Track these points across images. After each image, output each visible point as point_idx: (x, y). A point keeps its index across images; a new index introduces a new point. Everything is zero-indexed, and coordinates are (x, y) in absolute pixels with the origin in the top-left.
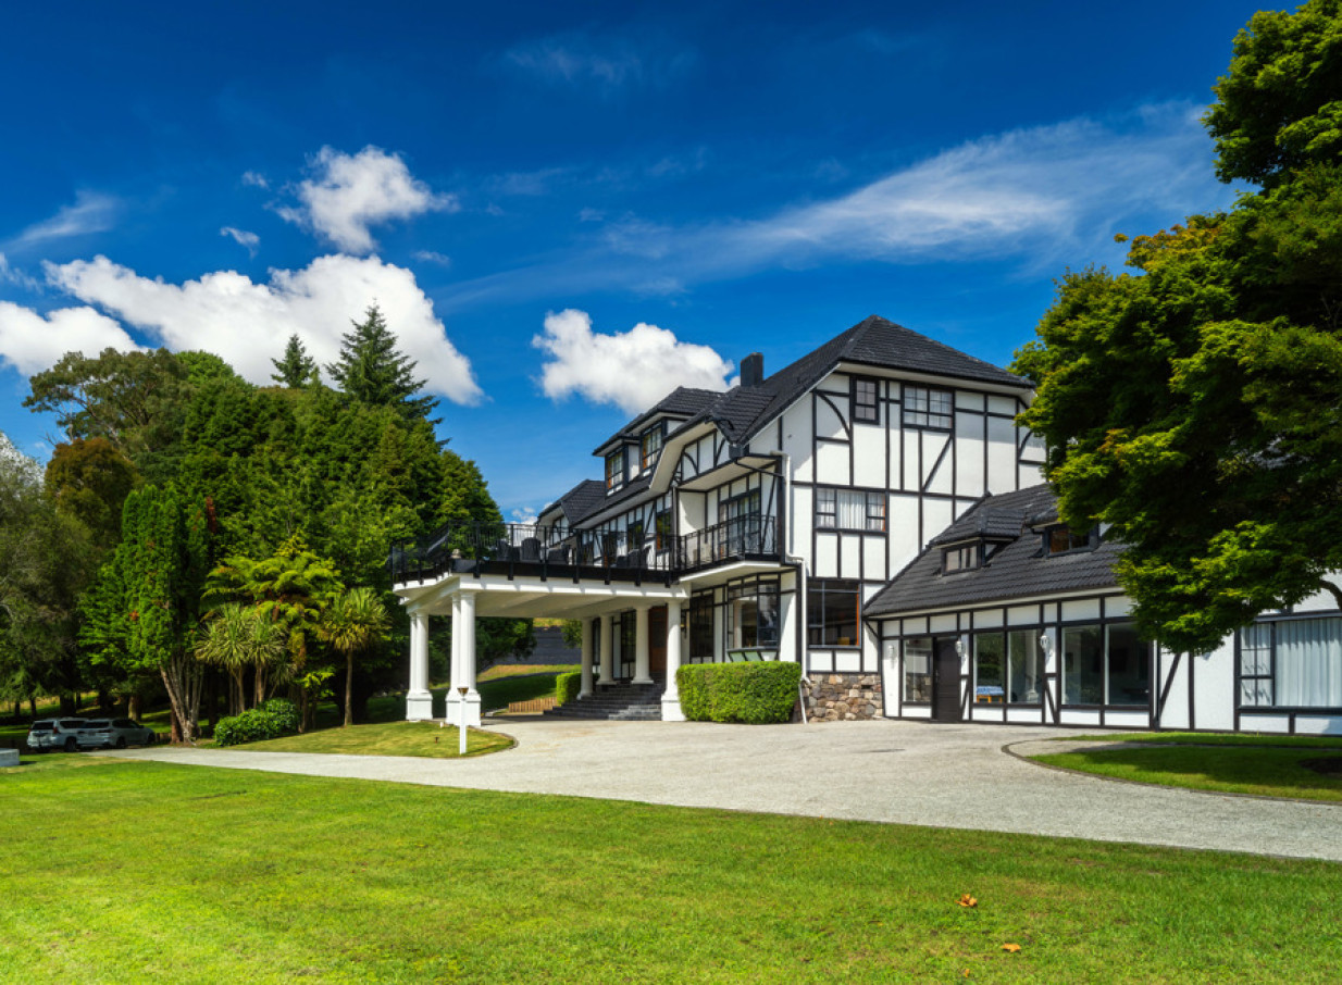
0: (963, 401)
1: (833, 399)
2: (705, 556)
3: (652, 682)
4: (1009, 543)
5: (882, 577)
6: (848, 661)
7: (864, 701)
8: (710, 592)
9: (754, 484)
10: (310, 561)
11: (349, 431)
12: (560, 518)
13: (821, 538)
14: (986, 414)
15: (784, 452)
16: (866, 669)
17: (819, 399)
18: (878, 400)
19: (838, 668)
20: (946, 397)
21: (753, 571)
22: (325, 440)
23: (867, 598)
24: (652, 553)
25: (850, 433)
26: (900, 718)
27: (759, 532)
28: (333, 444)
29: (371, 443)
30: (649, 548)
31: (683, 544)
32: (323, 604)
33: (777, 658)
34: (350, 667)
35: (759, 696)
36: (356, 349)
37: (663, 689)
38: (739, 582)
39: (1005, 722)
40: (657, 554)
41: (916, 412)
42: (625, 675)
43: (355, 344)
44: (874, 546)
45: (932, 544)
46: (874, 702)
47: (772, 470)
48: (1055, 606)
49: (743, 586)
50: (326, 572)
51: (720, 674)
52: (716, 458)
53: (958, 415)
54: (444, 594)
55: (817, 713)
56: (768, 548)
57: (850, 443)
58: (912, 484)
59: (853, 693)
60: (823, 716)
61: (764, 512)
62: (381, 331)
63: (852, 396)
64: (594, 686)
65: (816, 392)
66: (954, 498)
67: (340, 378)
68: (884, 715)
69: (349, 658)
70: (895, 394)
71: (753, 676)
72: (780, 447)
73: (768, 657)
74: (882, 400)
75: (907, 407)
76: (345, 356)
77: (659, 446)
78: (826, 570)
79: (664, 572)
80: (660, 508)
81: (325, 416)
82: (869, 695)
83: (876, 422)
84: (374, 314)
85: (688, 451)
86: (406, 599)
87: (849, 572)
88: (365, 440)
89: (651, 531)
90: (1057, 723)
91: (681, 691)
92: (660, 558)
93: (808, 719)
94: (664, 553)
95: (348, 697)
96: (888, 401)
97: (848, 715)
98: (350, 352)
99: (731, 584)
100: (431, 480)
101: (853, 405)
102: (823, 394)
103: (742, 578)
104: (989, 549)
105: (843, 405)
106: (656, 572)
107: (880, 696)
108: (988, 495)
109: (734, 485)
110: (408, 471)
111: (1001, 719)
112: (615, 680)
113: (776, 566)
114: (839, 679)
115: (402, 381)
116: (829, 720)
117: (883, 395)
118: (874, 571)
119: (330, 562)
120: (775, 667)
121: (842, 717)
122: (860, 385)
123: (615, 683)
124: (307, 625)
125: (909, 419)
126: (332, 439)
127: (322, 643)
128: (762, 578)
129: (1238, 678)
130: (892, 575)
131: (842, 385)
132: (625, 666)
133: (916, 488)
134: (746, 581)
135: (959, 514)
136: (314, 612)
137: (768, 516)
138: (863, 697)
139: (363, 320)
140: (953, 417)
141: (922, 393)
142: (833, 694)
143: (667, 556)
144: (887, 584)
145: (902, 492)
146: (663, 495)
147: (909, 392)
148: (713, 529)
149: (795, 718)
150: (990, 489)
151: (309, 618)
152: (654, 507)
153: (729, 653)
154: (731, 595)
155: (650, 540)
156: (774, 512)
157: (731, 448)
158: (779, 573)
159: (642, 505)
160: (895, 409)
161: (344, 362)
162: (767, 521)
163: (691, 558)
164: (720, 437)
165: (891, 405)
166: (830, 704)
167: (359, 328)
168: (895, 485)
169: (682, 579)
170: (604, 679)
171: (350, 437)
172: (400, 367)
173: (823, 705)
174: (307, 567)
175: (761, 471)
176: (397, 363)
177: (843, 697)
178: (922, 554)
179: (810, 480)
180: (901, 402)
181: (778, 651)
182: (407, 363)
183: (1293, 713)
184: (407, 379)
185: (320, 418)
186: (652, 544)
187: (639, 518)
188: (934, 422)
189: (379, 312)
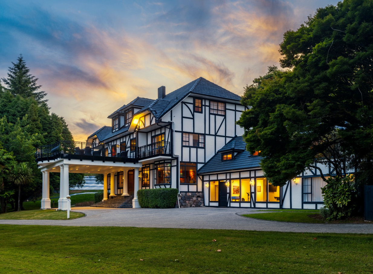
0: (228, 106)
1: (188, 105)
2: (147, 154)
3: (129, 195)
4: (241, 152)
5: (203, 162)
6: (193, 188)
7: (198, 201)
8: (149, 165)
9: (163, 131)
10: (5, 152)
11: (16, 105)
12: (95, 139)
13: (184, 148)
14: (235, 111)
15: (173, 121)
16: (198, 191)
17: (183, 104)
18: (202, 105)
19: (190, 191)
20: (223, 105)
21: (162, 159)
22: (7, 108)
23: (199, 168)
24: (129, 152)
25: (193, 115)
26: (209, 206)
27: (165, 146)
28: (10, 110)
29: (25, 110)
30: (128, 151)
31: (140, 149)
32: (10, 168)
33: (171, 187)
34: (20, 190)
35: (165, 199)
36: (14, 73)
37: (133, 198)
38: (158, 163)
39: (240, 207)
40: (131, 153)
41: (214, 109)
42: (119, 193)
43: (13, 71)
44: (201, 151)
45: (218, 152)
46: (201, 201)
47: (169, 127)
48: (254, 172)
49: (159, 164)
50: (11, 157)
51: (152, 192)
52: (151, 122)
53: (227, 111)
54: (57, 165)
55: (183, 205)
56: (168, 152)
57: (193, 119)
58: (213, 132)
59: (194, 199)
60: (185, 206)
61: (166, 140)
62: (23, 67)
63: (194, 104)
64: (108, 197)
65: (183, 103)
66: (225, 137)
67: (8, 83)
68: (204, 205)
69: (20, 187)
70: (207, 104)
71: (163, 193)
72: (171, 120)
73: (168, 187)
74: (204, 105)
75: (211, 108)
76: (10, 75)
77: (131, 117)
78: (186, 159)
79: (133, 158)
80: (132, 138)
81: (7, 100)
82: (199, 199)
83: (201, 112)
84: (20, 60)
85: (141, 119)
86: (41, 167)
87: (193, 160)
88: (22, 109)
89: (129, 145)
90: (255, 207)
91: (139, 198)
92: (132, 154)
93: (180, 206)
94: (133, 152)
95: (19, 201)
96: (205, 106)
97: (193, 205)
98: (12, 74)
99: (156, 163)
100: (47, 124)
101: (194, 107)
102: (185, 103)
103: (159, 161)
104: (235, 154)
105: (191, 106)
106: (130, 159)
107: (203, 200)
108: (236, 136)
109: (156, 131)
110: (39, 121)
111: (239, 206)
112: (116, 195)
113: (170, 157)
114: (190, 194)
115: (32, 85)
116: (187, 207)
117: (204, 104)
118: (201, 159)
119: (12, 153)
120: (170, 190)
121: (191, 206)
122: (197, 101)
123: (115, 196)
124: (4, 176)
125: (212, 112)
126: (10, 108)
127: (10, 182)
128: (166, 161)
129: (303, 193)
130: (206, 161)
131: (191, 101)
132: (119, 190)
133: (214, 134)
134: (160, 162)
135: (227, 142)
136: (7, 171)
137: (167, 141)
138: (198, 200)
139: (17, 62)
140: (225, 111)
141: (216, 104)
142: (188, 198)
143: (134, 153)
144: (205, 164)
145: (209, 135)
146: (133, 133)
147: (212, 103)
148: (149, 145)
149: (176, 207)
150: (236, 134)
151: (5, 172)
152: (130, 137)
153: (155, 185)
154: (155, 167)
155: (128, 148)
156: (169, 141)
157: (156, 120)
158: (171, 160)
159: (126, 136)
160: (207, 108)
161: (9, 78)
162: (167, 143)
163: (142, 155)
164: (152, 116)
165: (206, 107)
166: (187, 202)
167: (15, 65)
168: (207, 132)
169: (139, 161)
170: (112, 194)
171: (17, 107)
172: (31, 80)
173: (185, 202)
174: (3, 155)
175: (165, 127)
176: (29, 78)
177: (191, 200)
178: (216, 155)
179: (181, 130)
180: (209, 106)
181: (171, 185)
182: (34, 79)
183: (316, 203)
184: (34, 85)
185: (5, 100)
186: (129, 149)
187: (124, 140)
188: (220, 113)
189: (23, 59)
